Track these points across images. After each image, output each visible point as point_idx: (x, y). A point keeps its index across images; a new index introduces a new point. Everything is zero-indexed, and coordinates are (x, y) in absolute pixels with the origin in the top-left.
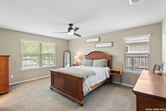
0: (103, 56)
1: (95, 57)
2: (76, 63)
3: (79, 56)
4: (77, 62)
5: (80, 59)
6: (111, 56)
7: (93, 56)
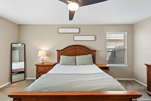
0: (85, 51)
1: (75, 53)
2: (41, 62)
3: (46, 51)
4: (43, 60)
5: (47, 55)
6: (95, 51)
7: (71, 52)
